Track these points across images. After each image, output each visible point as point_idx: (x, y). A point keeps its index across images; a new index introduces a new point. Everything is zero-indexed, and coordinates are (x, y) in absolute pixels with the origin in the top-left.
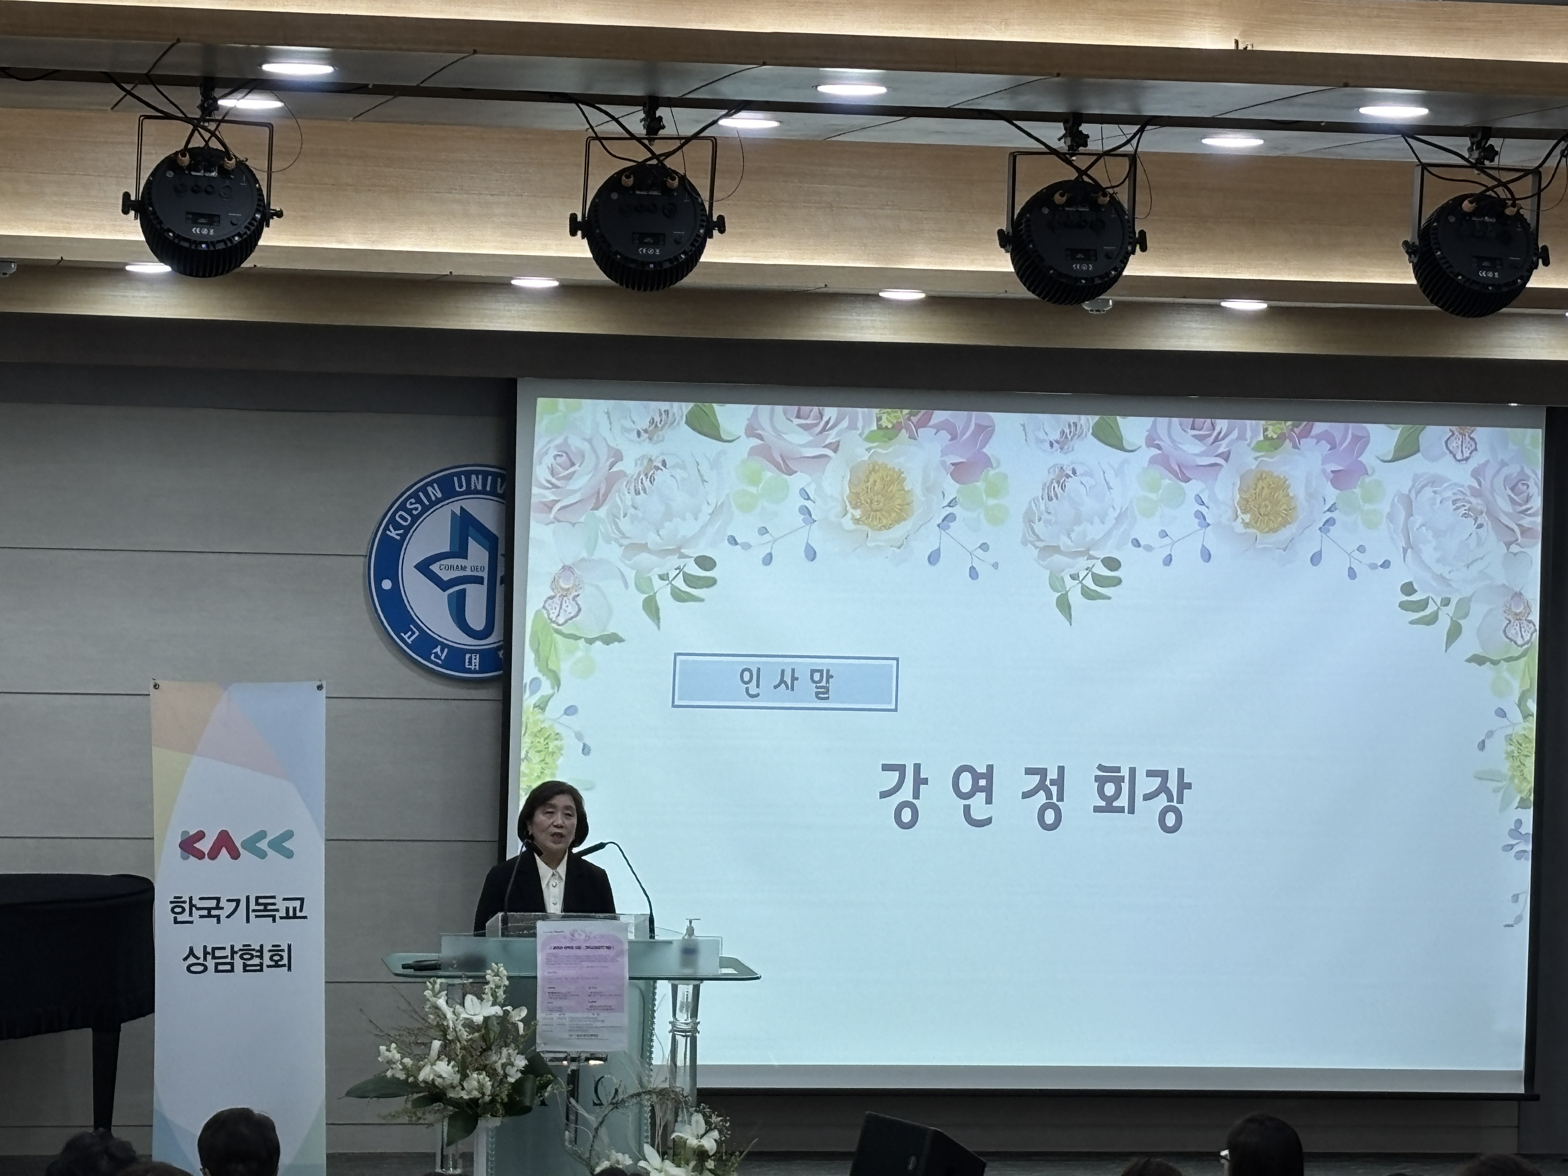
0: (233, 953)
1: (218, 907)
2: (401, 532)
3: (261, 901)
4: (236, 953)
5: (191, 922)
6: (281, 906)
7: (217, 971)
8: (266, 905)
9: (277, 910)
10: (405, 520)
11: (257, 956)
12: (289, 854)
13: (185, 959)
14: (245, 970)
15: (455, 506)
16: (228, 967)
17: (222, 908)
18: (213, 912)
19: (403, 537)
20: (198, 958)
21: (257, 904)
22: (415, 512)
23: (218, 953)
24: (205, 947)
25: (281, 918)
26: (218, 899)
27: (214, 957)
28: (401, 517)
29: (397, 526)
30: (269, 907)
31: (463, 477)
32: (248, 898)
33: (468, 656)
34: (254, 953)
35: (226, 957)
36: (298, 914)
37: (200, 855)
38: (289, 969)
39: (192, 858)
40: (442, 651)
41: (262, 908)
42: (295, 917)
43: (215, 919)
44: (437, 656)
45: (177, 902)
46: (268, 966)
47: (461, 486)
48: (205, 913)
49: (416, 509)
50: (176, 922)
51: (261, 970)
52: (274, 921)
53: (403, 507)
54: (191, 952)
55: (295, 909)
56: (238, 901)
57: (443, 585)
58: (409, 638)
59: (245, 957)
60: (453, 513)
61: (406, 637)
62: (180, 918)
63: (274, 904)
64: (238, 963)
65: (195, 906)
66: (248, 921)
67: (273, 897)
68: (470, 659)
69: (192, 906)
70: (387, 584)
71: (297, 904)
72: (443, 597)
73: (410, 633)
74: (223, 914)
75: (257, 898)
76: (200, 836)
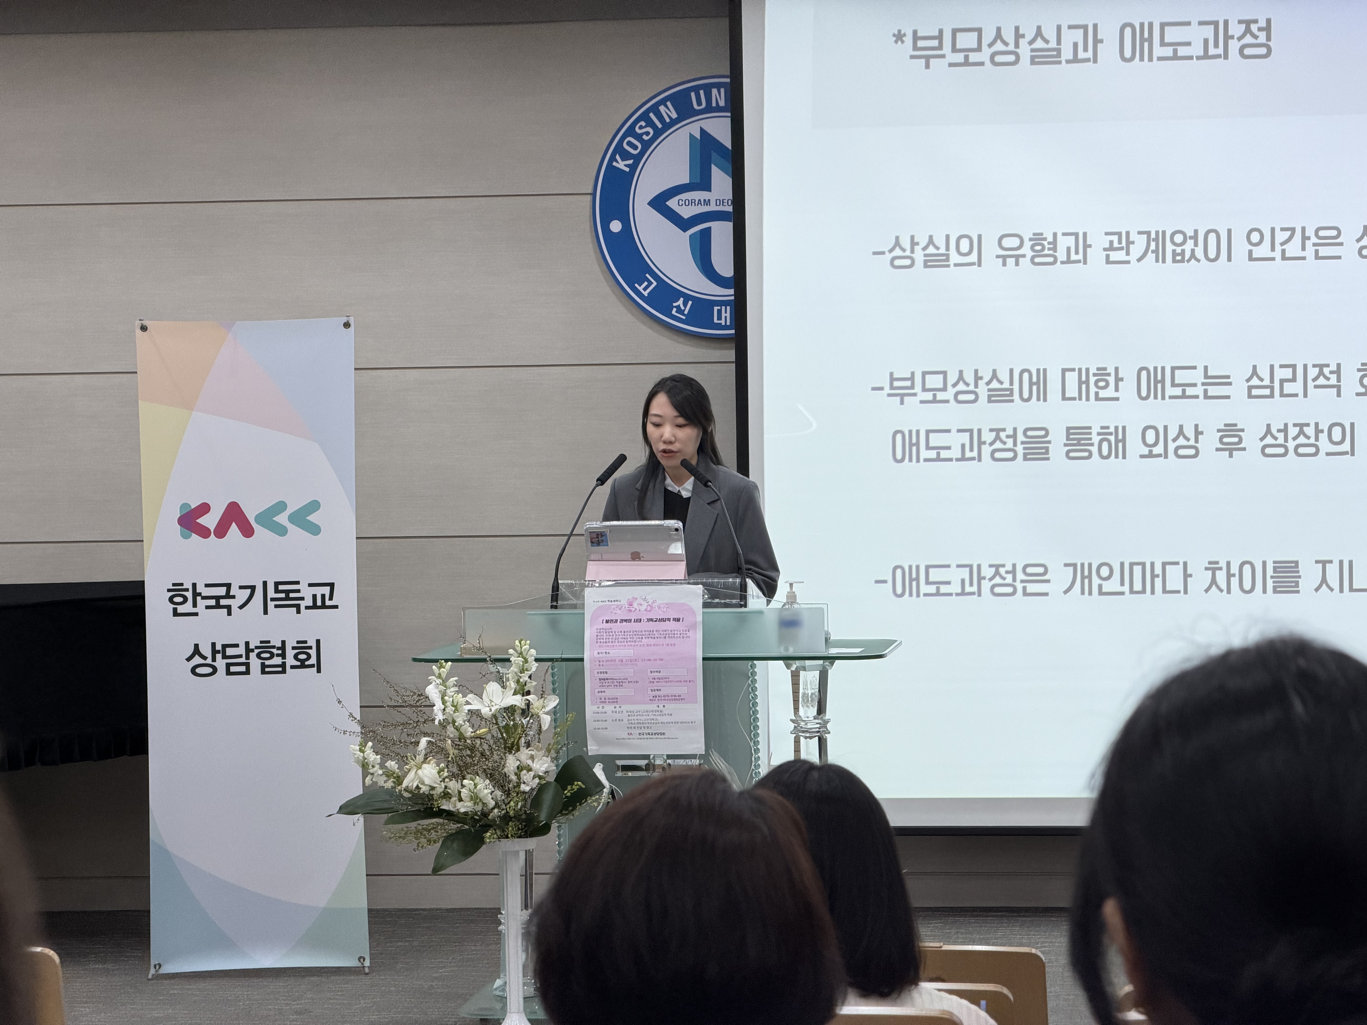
0: (248, 650)
1: (228, 596)
2: (631, 162)
3: (281, 587)
4: (252, 651)
5: (196, 614)
6: (307, 593)
7: (229, 673)
8: (287, 592)
9: (302, 599)
10: (635, 148)
11: (278, 655)
12: (314, 530)
13: (189, 659)
14: (263, 672)
15: (693, 128)
16: (243, 669)
17: (233, 597)
18: (223, 602)
19: (633, 168)
20: (205, 658)
21: (277, 591)
22: (645, 137)
23: (230, 652)
24: (214, 645)
25: (307, 608)
26: (228, 586)
27: (225, 657)
28: (629, 144)
29: (625, 156)
30: (292, 595)
31: (702, 92)
32: (265, 584)
33: (716, 308)
34: (275, 651)
35: (240, 656)
36: (328, 603)
37: (204, 532)
38: (319, 671)
39: (194, 536)
40: (685, 304)
41: (283, 595)
42: (324, 606)
43: (226, 610)
44: (679, 310)
45: (177, 591)
46: (292, 667)
47: (699, 103)
48: (213, 602)
49: (648, 133)
50: (176, 613)
51: (284, 671)
52: (298, 612)
53: (631, 132)
54: (197, 651)
55: (323, 596)
56: (253, 588)
57: (683, 224)
58: (645, 289)
59: (263, 655)
60: (691, 136)
61: (641, 288)
62: (181, 609)
63: (298, 591)
64: (255, 663)
65: (200, 594)
66: (266, 612)
67: (298, 583)
68: (719, 312)
69: (196, 594)
70: (616, 226)
71: (326, 590)
72: (683, 238)
73: (646, 283)
74: (235, 604)
75: (277, 584)
76: (204, 509)
